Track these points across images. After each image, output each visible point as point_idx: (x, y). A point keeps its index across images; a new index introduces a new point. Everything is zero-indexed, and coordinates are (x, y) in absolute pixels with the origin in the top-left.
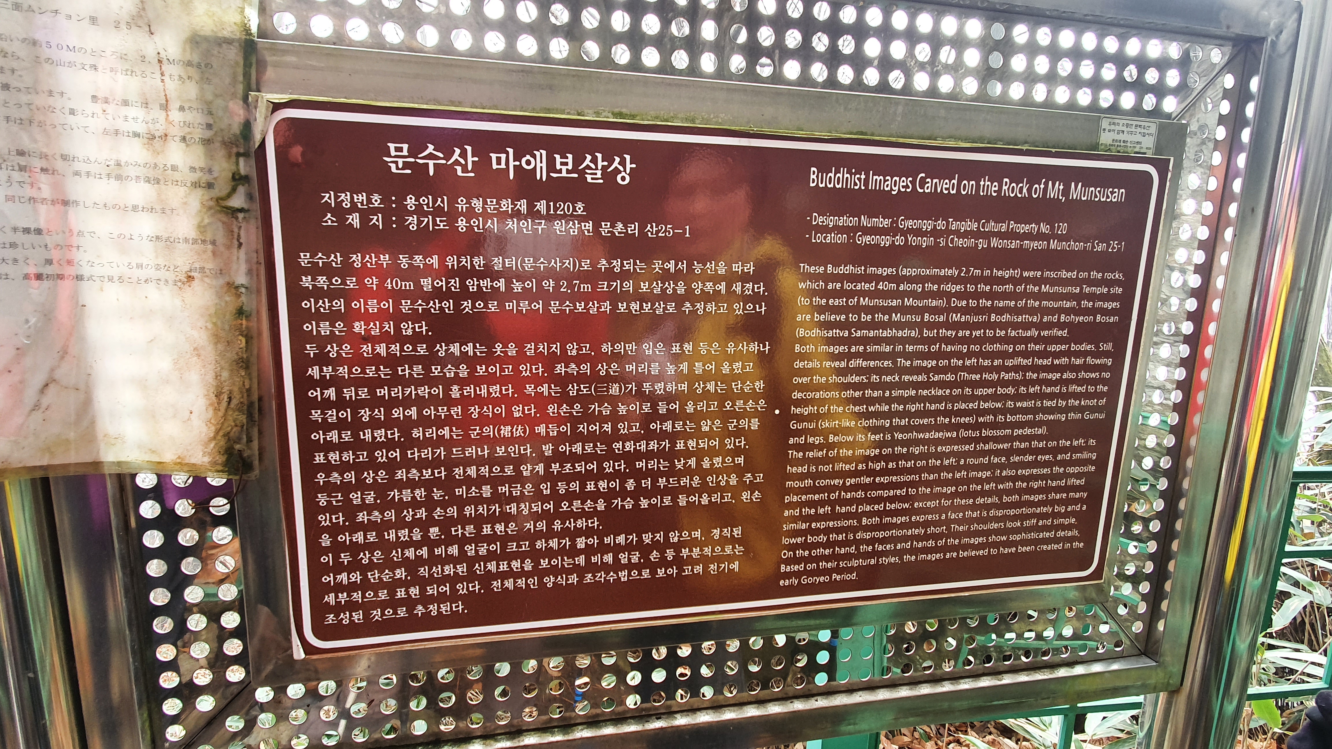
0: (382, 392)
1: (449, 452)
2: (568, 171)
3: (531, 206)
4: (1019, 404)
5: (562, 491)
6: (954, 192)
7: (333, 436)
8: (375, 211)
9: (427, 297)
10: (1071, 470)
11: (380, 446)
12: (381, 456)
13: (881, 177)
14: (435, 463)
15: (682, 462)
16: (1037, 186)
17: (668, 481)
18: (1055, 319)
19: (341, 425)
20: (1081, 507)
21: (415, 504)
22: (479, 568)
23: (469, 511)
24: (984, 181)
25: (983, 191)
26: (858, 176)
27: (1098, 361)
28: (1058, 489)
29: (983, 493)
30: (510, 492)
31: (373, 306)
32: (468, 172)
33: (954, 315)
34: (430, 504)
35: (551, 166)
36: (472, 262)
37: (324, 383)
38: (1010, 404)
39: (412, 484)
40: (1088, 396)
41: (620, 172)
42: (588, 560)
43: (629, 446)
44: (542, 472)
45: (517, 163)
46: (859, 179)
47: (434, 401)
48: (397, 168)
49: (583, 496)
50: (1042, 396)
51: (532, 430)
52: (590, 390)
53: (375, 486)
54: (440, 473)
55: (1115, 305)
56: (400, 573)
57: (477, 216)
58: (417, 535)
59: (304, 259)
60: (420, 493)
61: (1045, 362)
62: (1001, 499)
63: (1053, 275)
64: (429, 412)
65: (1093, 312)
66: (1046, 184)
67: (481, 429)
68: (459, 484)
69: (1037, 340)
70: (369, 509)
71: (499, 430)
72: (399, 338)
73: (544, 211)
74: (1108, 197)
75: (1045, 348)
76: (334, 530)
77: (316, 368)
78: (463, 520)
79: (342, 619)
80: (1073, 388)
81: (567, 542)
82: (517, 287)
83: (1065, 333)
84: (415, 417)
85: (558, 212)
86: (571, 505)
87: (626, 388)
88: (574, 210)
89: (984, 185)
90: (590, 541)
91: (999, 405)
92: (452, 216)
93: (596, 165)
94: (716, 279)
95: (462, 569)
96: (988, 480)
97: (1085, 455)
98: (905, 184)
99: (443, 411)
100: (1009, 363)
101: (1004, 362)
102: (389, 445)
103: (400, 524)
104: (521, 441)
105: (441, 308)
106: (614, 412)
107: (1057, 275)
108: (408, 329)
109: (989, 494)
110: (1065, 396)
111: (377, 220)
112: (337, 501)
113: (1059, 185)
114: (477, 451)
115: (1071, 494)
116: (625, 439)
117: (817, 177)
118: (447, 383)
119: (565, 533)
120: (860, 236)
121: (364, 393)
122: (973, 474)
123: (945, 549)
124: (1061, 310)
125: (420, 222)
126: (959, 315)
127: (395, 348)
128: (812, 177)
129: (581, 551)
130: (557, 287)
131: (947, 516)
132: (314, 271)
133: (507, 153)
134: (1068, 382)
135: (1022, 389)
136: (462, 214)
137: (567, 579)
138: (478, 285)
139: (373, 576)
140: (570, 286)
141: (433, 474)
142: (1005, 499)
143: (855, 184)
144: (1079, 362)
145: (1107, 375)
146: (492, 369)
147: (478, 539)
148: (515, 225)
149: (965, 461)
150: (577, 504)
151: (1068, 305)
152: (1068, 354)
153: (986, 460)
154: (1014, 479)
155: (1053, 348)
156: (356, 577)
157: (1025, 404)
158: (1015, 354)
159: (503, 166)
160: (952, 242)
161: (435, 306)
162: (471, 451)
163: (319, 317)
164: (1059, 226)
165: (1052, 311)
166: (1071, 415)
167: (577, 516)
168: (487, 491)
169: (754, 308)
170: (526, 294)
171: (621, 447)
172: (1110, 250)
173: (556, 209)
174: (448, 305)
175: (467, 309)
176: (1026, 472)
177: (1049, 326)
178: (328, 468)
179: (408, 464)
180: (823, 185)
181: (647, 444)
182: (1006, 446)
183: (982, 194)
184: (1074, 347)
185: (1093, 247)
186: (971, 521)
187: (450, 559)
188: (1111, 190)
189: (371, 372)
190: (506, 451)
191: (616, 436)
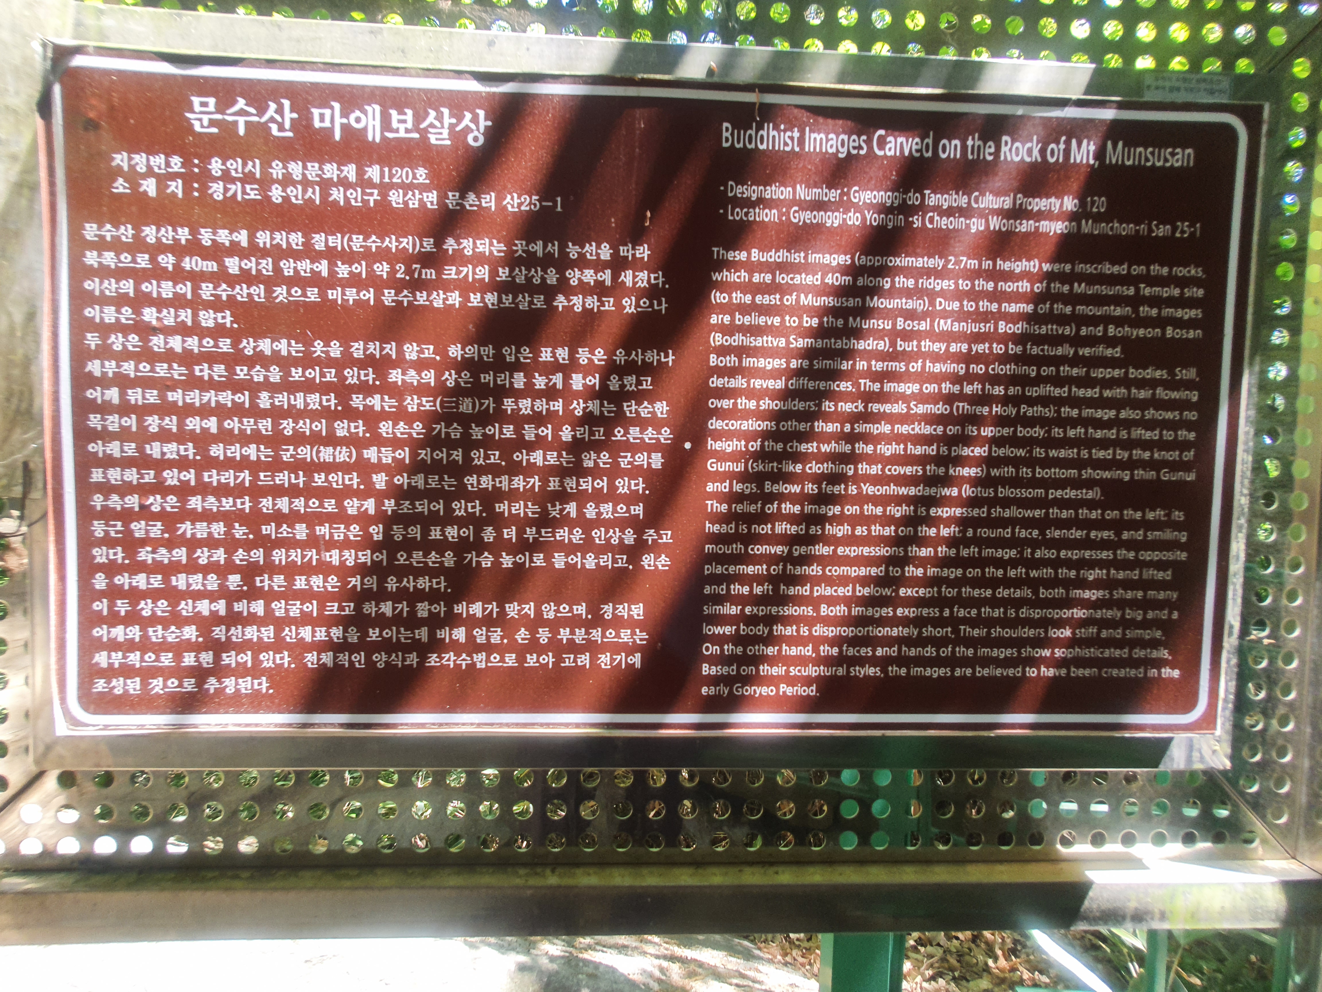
0: (176, 396)
1: (255, 477)
2: (407, 131)
3: (360, 173)
4: (1053, 453)
5: (398, 538)
6: (930, 154)
7: (114, 449)
8: (174, 176)
9: (232, 281)
10: (1147, 556)
11: (170, 464)
12: (171, 477)
13: (823, 136)
14: (238, 491)
15: (558, 507)
16: (1053, 146)
17: (539, 532)
18: (1099, 331)
19: (124, 435)
20: (1170, 613)
21: (211, 543)
22: (289, 634)
23: (279, 556)
24: (973, 139)
25: (972, 153)
26: (789, 134)
27: (1175, 395)
28: (1128, 584)
29: (1007, 582)
30: (331, 535)
31: (167, 289)
32: (286, 130)
33: (942, 322)
34: (231, 544)
35: (386, 124)
36: (287, 238)
37: (103, 382)
38: (1039, 452)
39: (208, 516)
40: (1163, 445)
41: (472, 131)
42: (432, 634)
43: (487, 482)
44: (372, 511)
45: (345, 121)
46: (792, 138)
47: (238, 411)
48: (202, 126)
49: (427, 546)
50: (1090, 443)
51: (359, 455)
52: (435, 406)
53: (162, 516)
54: (243, 503)
55: (1193, 313)
56: (190, 633)
57: (294, 183)
58: (213, 583)
59: (90, 231)
60: (218, 529)
61: (1089, 393)
62: (1036, 592)
63: (1089, 269)
64: (233, 424)
65: (1161, 322)
66: (1068, 143)
67: (295, 450)
68: (268, 519)
69: (1075, 361)
70: (156, 544)
71: (318, 452)
72: (195, 330)
73: (376, 179)
74: (1166, 160)
75: (1088, 372)
76: (111, 569)
77: (97, 362)
78: (271, 568)
79: (114, 687)
80: (1138, 433)
81: (403, 607)
82: (343, 271)
83: (1117, 352)
84: (214, 430)
85: (395, 180)
86: (410, 557)
87: (481, 405)
88: (414, 177)
89: (973, 146)
90: (435, 608)
91: (1021, 453)
92: (265, 183)
93: (442, 123)
94: (599, 265)
95: (268, 633)
96: (1014, 563)
97: (1168, 535)
98: (856, 144)
99: (248, 424)
100: (1033, 392)
101: (1023, 391)
102: (182, 464)
103: (192, 567)
104: (345, 468)
105: (249, 295)
106: (466, 435)
107: (1096, 269)
108: (208, 319)
109: (1017, 583)
110: (1129, 445)
111: (176, 187)
112: (117, 532)
113: (1088, 145)
114: (290, 478)
115: (1151, 593)
116: (481, 471)
117: (732, 134)
118: (254, 388)
119: (400, 595)
120: (795, 212)
121: (152, 397)
122: (988, 552)
123: (953, 662)
124: (1107, 320)
125: (226, 190)
126: (949, 321)
127: (193, 343)
128: (725, 134)
129: (422, 622)
130: (393, 271)
131: (952, 612)
132: (101, 245)
133: (332, 108)
134: (1128, 424)
135: (1057, 432)
136: (277, 181)
137: (404, 659)
138: (295, 268)
139: (156, 634)
140: (409, 271)
141: (235, 504)
142: (1043, 593)
143: (786, 144)
144: (1143, 394)
145: (1192, 416)
146: (310, 373)
147: (289, 595)
148: (342, 196)
149: (975, 532)
150: (417, 556)
151: (1119, 312)
152: (1125, 382)
153: (1007, 533)
154: (1056, 563)
155: (1099, 373)
156: (135, 632)
157: (1063, 454)
158: (1039, 380)
159: (327, 124)
160: (931, 220)
161: (242, 292)
162: (283, 478)
163: (103, 300)
164: (1093, 203)
165: (1093, 321)
166: (1139, 473)
167: (417, 573)
168: (301, 532)
169: (651, 305)
170: (355, 281)
171: (475, 483)
172: (1178, 235)
173: (391, 176)
174: (258, 292)
175: (281, 298)
176: (1074, 555)
177: (1091, 341)
178: (106, 489)
179: (203, 489)
180: (741, 145)
181: (510, 481)
182: (1037, 513)
183: (970, 157)
184: (1133, 373)
185: (1150, 231)
186: (990, 623)
187: (251, 620)
188: (1170, 150)
189: (162, 370)
190: (327, 480)
191: (468, 468)
